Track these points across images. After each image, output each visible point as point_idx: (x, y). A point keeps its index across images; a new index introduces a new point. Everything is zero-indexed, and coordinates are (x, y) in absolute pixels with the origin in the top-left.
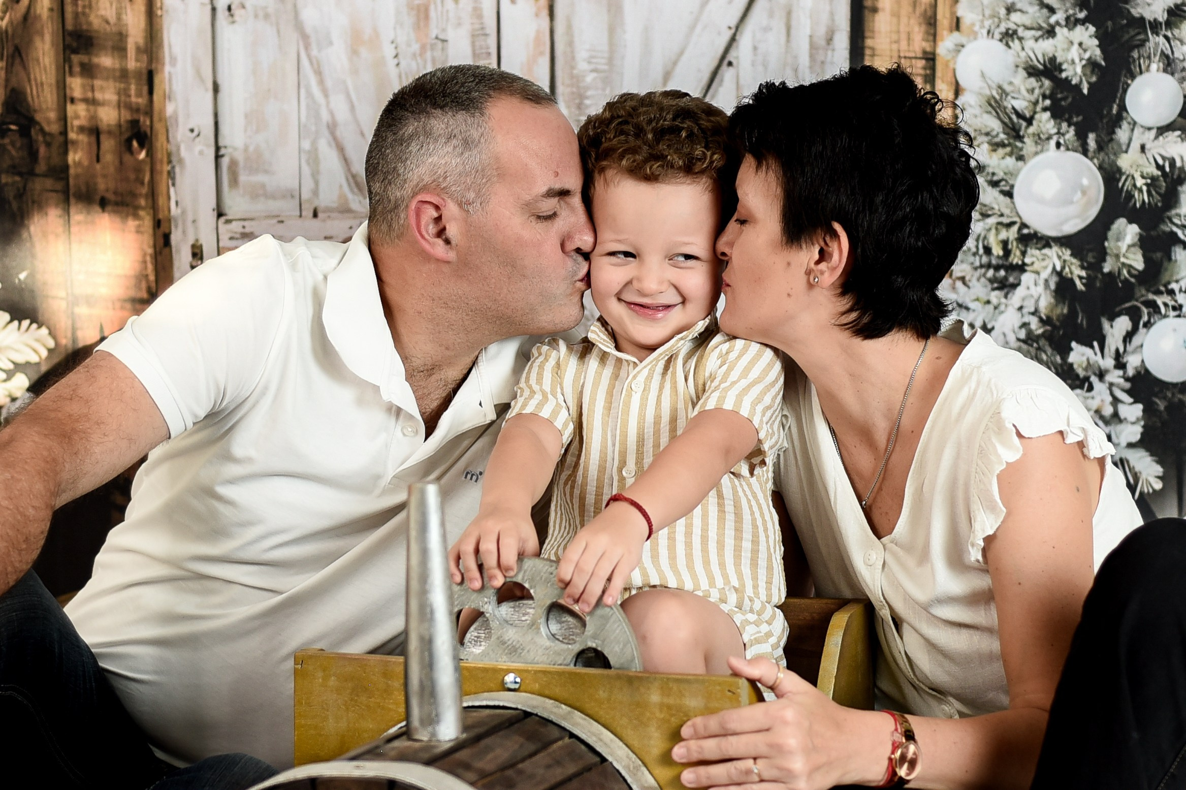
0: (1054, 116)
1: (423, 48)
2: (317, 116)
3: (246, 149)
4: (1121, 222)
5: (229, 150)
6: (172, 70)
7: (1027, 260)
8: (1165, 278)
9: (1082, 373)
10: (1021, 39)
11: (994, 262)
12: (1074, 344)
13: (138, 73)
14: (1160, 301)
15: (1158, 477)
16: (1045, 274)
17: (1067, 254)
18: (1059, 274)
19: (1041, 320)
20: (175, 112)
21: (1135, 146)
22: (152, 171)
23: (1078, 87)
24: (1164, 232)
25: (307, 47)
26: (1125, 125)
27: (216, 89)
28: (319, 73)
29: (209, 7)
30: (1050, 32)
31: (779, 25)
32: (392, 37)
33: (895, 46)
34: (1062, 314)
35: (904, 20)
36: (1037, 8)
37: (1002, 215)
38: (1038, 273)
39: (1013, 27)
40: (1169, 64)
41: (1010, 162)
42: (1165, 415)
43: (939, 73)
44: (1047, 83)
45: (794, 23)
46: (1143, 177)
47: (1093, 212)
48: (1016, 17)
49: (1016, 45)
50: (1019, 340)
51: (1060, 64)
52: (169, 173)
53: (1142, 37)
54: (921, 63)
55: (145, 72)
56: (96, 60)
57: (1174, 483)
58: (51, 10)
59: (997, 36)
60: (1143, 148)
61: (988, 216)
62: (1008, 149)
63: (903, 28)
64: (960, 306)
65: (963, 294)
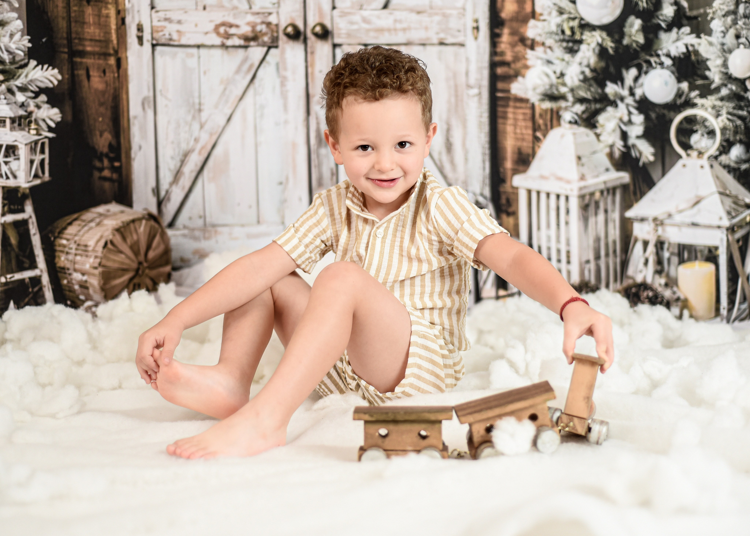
4: (632, 18)
7: (584, 37)
8: (655, 48)
9: (612, 98)
12: (608, 83)
14: (653, 60)
15: (652, 155)
16: (593, 45)
17: (604, 35)
19: (591, 70)
24: (655, 24)
34: (602, 67)
37: (570, 13)
38: (589, 44)
42: (655, 121)
47: (618, 12)
50: (579, 80)
57: (660, 158)
61: (564, 14)
64: (549, 62)
65: (550, 55)
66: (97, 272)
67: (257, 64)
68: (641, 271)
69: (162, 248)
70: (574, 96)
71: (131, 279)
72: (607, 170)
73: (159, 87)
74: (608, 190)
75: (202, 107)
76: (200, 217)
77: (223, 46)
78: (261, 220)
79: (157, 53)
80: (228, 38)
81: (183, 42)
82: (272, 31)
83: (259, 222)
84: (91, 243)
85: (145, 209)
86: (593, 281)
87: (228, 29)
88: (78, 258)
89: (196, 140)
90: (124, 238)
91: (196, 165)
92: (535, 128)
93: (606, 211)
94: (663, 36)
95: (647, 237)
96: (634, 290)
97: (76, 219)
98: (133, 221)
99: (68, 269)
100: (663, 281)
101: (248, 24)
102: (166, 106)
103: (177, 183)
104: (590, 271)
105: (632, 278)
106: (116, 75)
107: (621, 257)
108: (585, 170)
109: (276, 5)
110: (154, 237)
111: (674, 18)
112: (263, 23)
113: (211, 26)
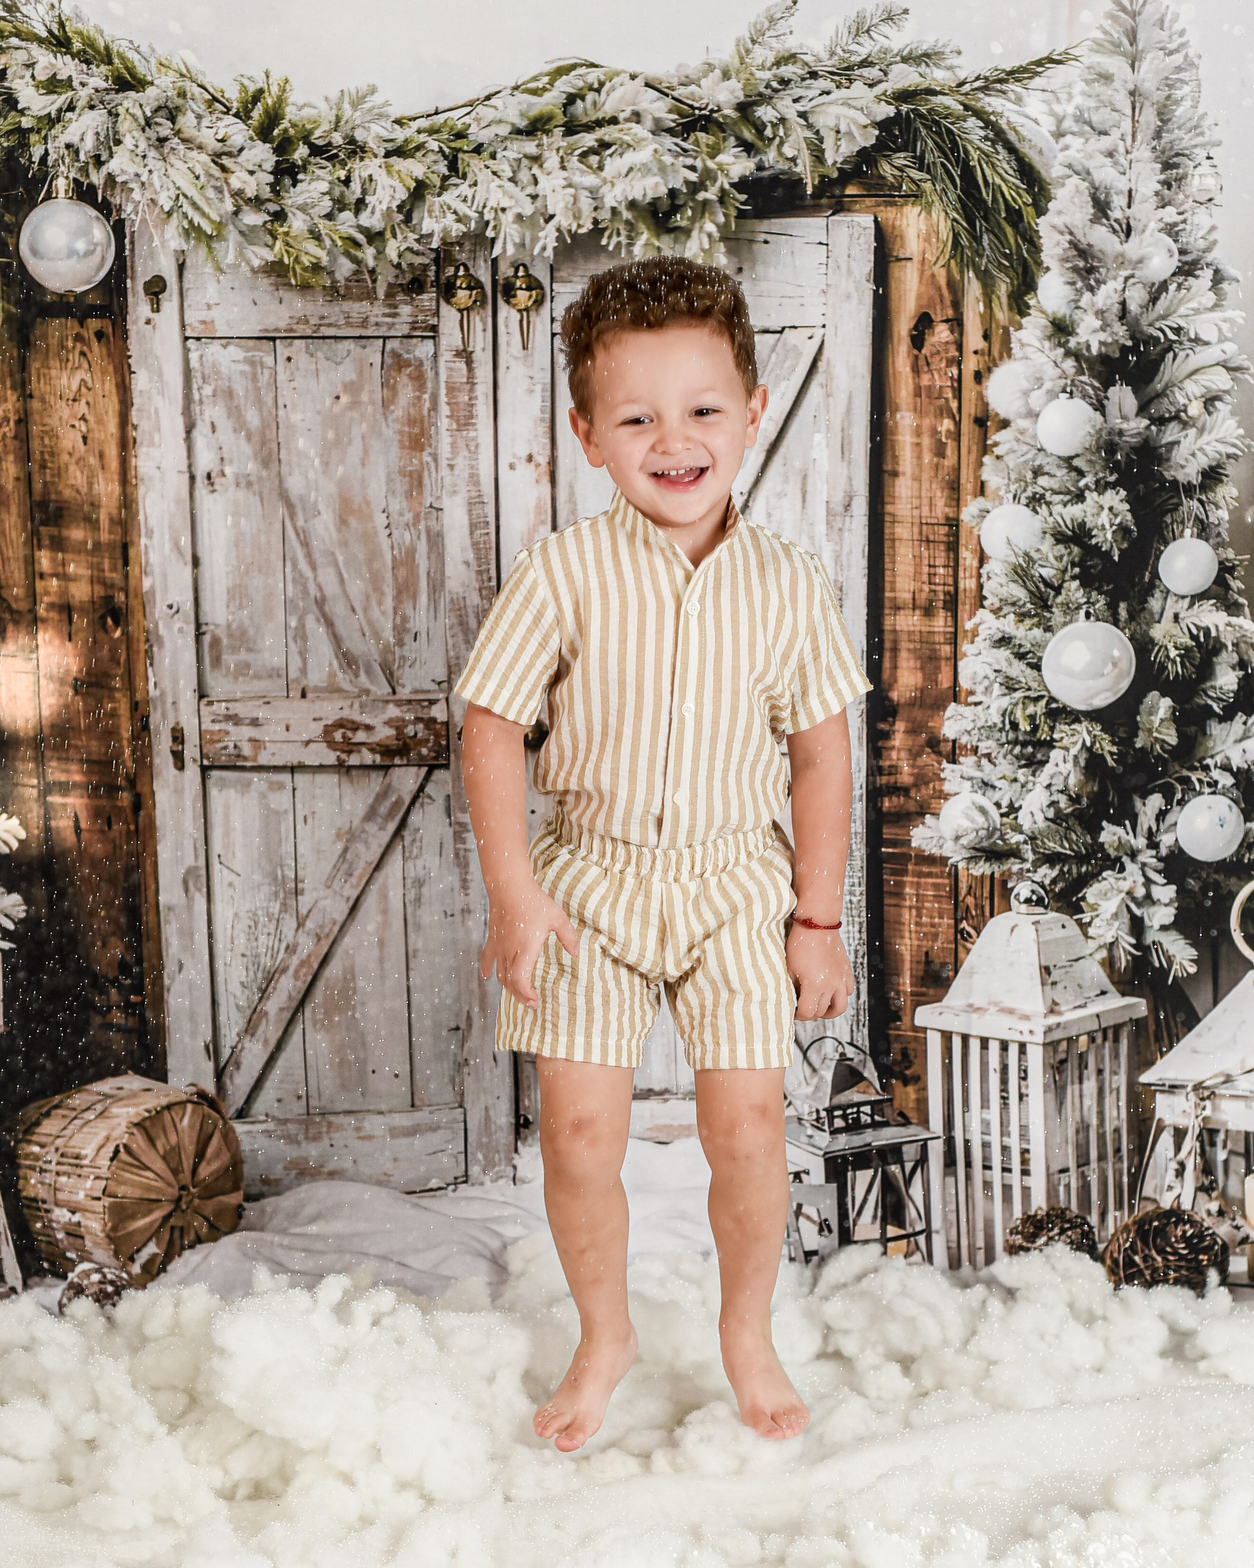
0: (1083, 585)
1: (417, 517)
2: (305, 592)
3: (229, 626)
4: (1154, 695)
5: (211, 627)
6: (148, 542)
7: (1056, 736)
8: (1200, 754)
9: (1113, 853)
10: (1048, 504)
11: (1021, 738)
12: (1104, 824)
13: (111, 546)
14: (1194, 777)
15: (1192, 961)
16: (1074, 751)
17: (1097, 729)
18: (1089, 750)
19: (1070, 798)
20: (152, 587)
21: (1168, 615)
22: (128, 649)
23: (1108, 554)
24: (1198, 705)
25: (292, 516)
26: (1158, 594)
27: (196, 562)
28: (305, 544)
29: (187, 475)
30: (1079, 497)
31: (794, 489)
32: (383, 506)
33: (916, 512)
34: (1092, 792)
35: (926, 485)
36: (1065, 471)
37: (1029, 689)
38: (1067, 749)
39: (1040, 490)
40: (1204, 530)
41: (1038, 633)
43: (962, 541)
44: (1076, 550)
45: (809, 489)
46: (1176, 648)
47: (1124, 684)
48: (1043, 481)
49: (1043, 510)
50: (1047, 819)
51: (1090, 530)
52: (146, 651)
53: (1175, 501)
54: (944, 530)
55: (119, 544)
56: (65, 533)
57: (1209, 966)
58: (17, 479)
59: (1024, 501)
60: (1176, 617)
61: (1015, 690)
62: (1036, 620)
63: (924, 493)
64: (986, 785)
65: (989, 772)
66: (98, 1206)
67: (407, 800)
68: (1170, 1188)
69: (226, 1157)
70: (1034, 852)
71: (166, 1218)
72: (1103, 993)
73: (217, 847)
74: (1105, 1031)
75: (300, 886)
76: (299, 1098)
77: (341, 768)
78: (417, 1103)
79: (210, 783)
80: (350, 752)
81: (264, 759)
82: (437, 736)
83: (413, 1106)
84: (88, 1151)
85: (193, 1085)
86: (1074, 1206)
87: (349, 734)
88: (63, 1179)
89: (291, 949)
90: (152, 1141)
91: (290, 997)
92: (959, 912)
93: (1100, 1072)
94: (1215, 728)
95: (1182, 1122)
96: (1156, 1224)
97: (57, 1107)
98: (169, 1107)
99: (44, 1202)
100: (1214, 1206)
101: (388, 723)
102: (230, 884)
103: (253, 1035)
104: (1068, 1186)
105: (1155, 1201)
106: (132, 827)
107: (1131, 1159)
108: (1057, 994)
109: (445, 685)
110: (211, 1136)
111: (1237, 693)
112: (418, 720)
113: (317, 729)
